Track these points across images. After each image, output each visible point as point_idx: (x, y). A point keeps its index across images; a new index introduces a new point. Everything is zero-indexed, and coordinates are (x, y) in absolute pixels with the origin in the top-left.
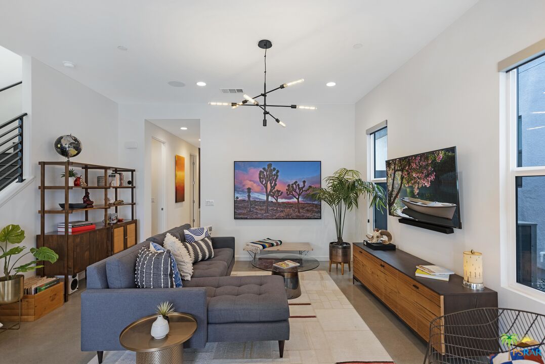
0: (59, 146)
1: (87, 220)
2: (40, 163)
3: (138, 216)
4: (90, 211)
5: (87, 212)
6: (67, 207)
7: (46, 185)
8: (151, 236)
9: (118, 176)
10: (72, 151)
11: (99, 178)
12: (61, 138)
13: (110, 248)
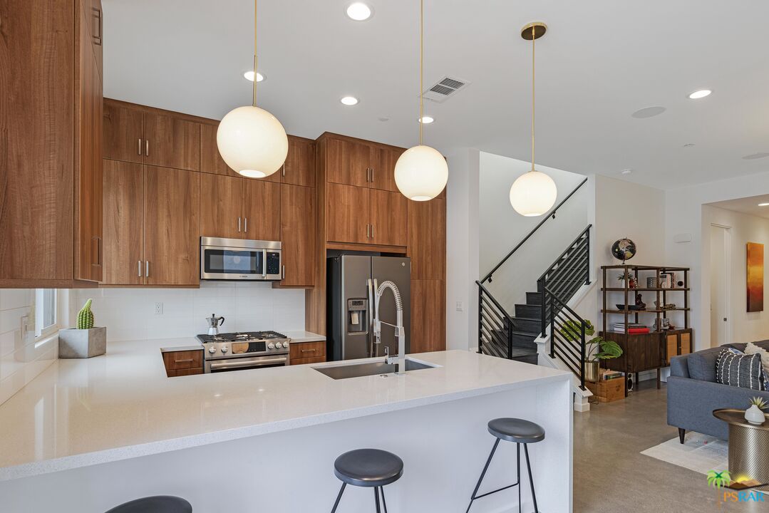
0: (617, 250)
1: (637, 322)
2: (602, 267)
3: (691, 326)
4: (640, 313)
5: (637, 314)
6: (626, 308)
7: (607, 287)
8: (709, 348)
9: (669, 277)
10: (628, 254)
11: (649, 280)
12: (618, 242)
13: (663, 355)
